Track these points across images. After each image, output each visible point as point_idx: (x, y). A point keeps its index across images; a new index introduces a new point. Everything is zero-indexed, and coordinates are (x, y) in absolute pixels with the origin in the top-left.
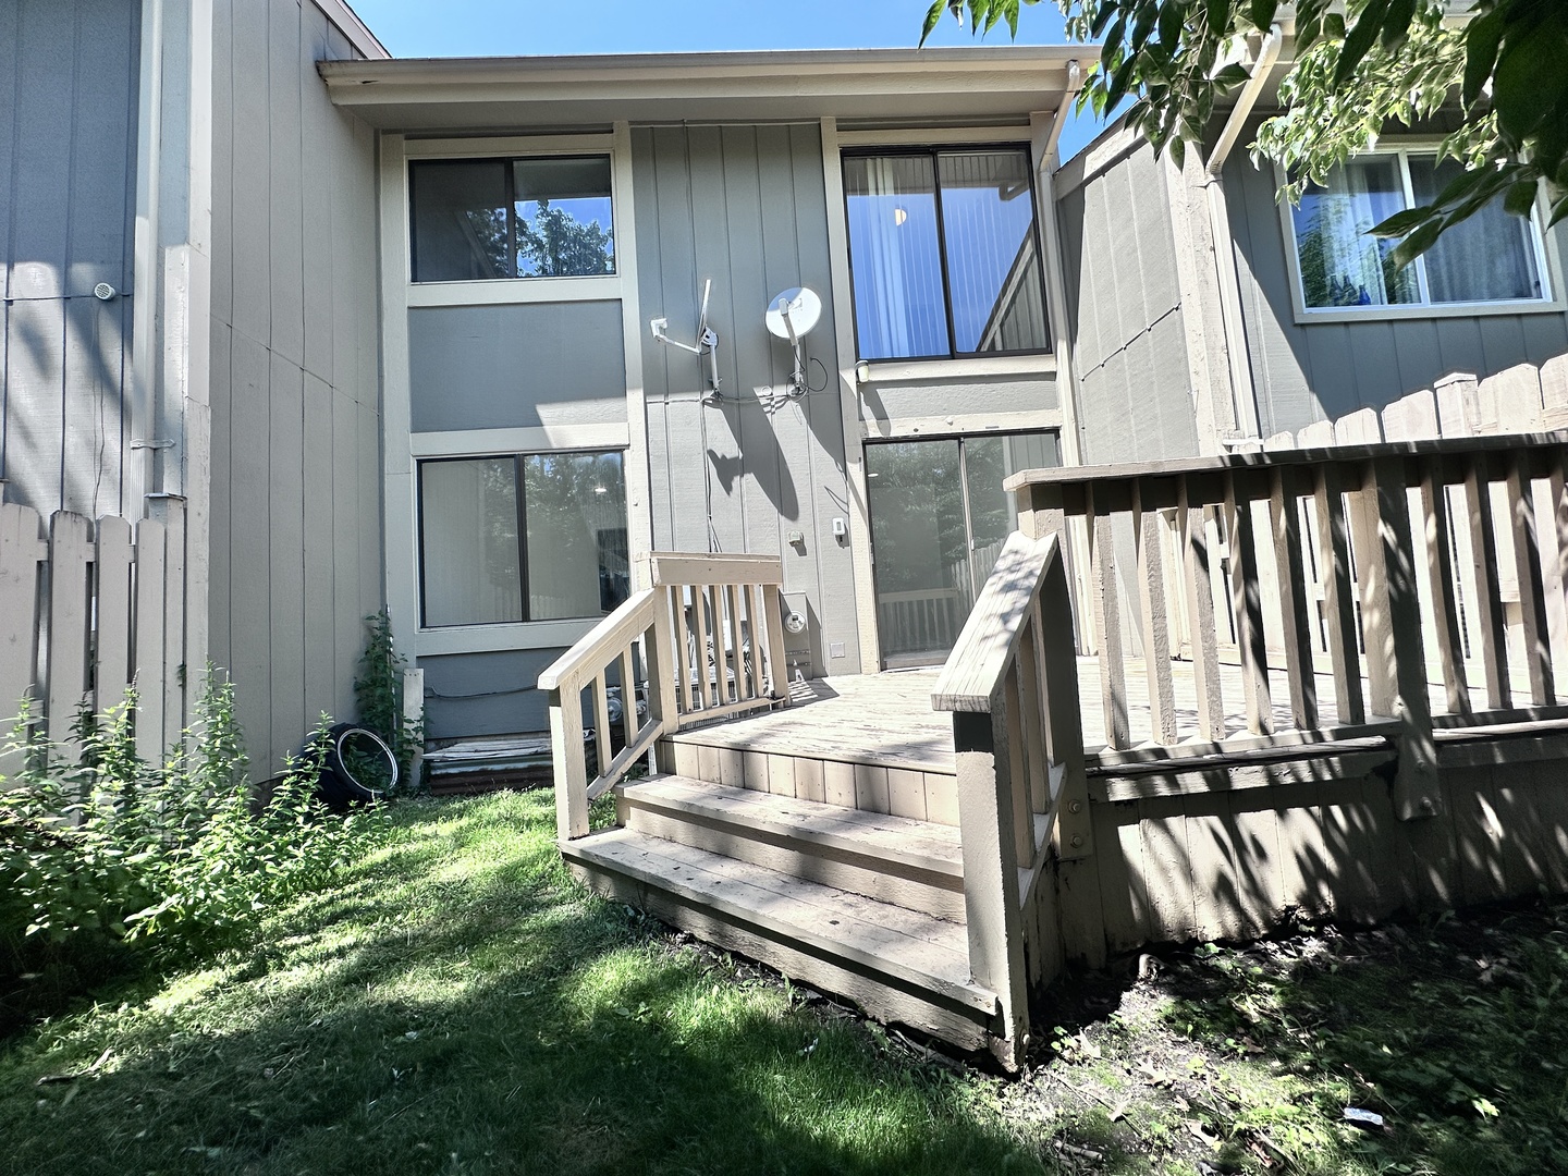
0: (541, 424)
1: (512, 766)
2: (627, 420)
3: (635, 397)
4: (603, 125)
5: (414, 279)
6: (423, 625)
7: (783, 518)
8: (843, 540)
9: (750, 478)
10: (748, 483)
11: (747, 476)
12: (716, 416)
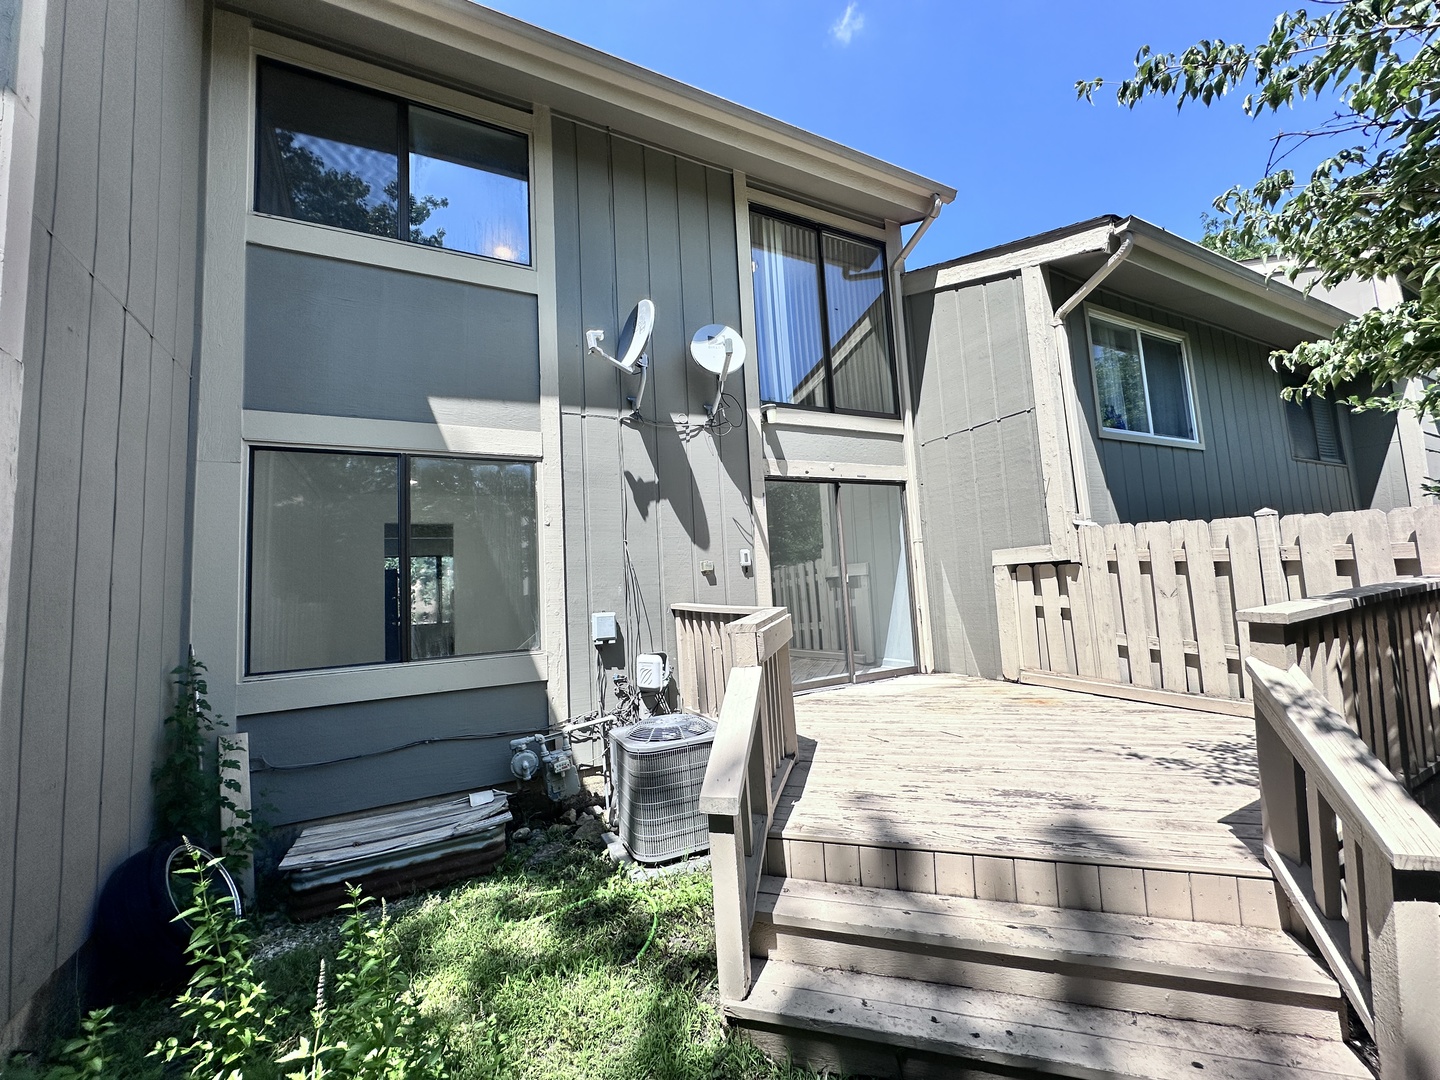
0: (436, 422)
1: (418, 859)
2: (539, 430)
3: (550, 406)
4: (521, 102)
5: (257, 208)
6: (248, 673)
7: (695, 547)
8: (748, 571)
9: (665, 504)
10: (662, 509)
11: (662, 502)
12: (634, 437)
